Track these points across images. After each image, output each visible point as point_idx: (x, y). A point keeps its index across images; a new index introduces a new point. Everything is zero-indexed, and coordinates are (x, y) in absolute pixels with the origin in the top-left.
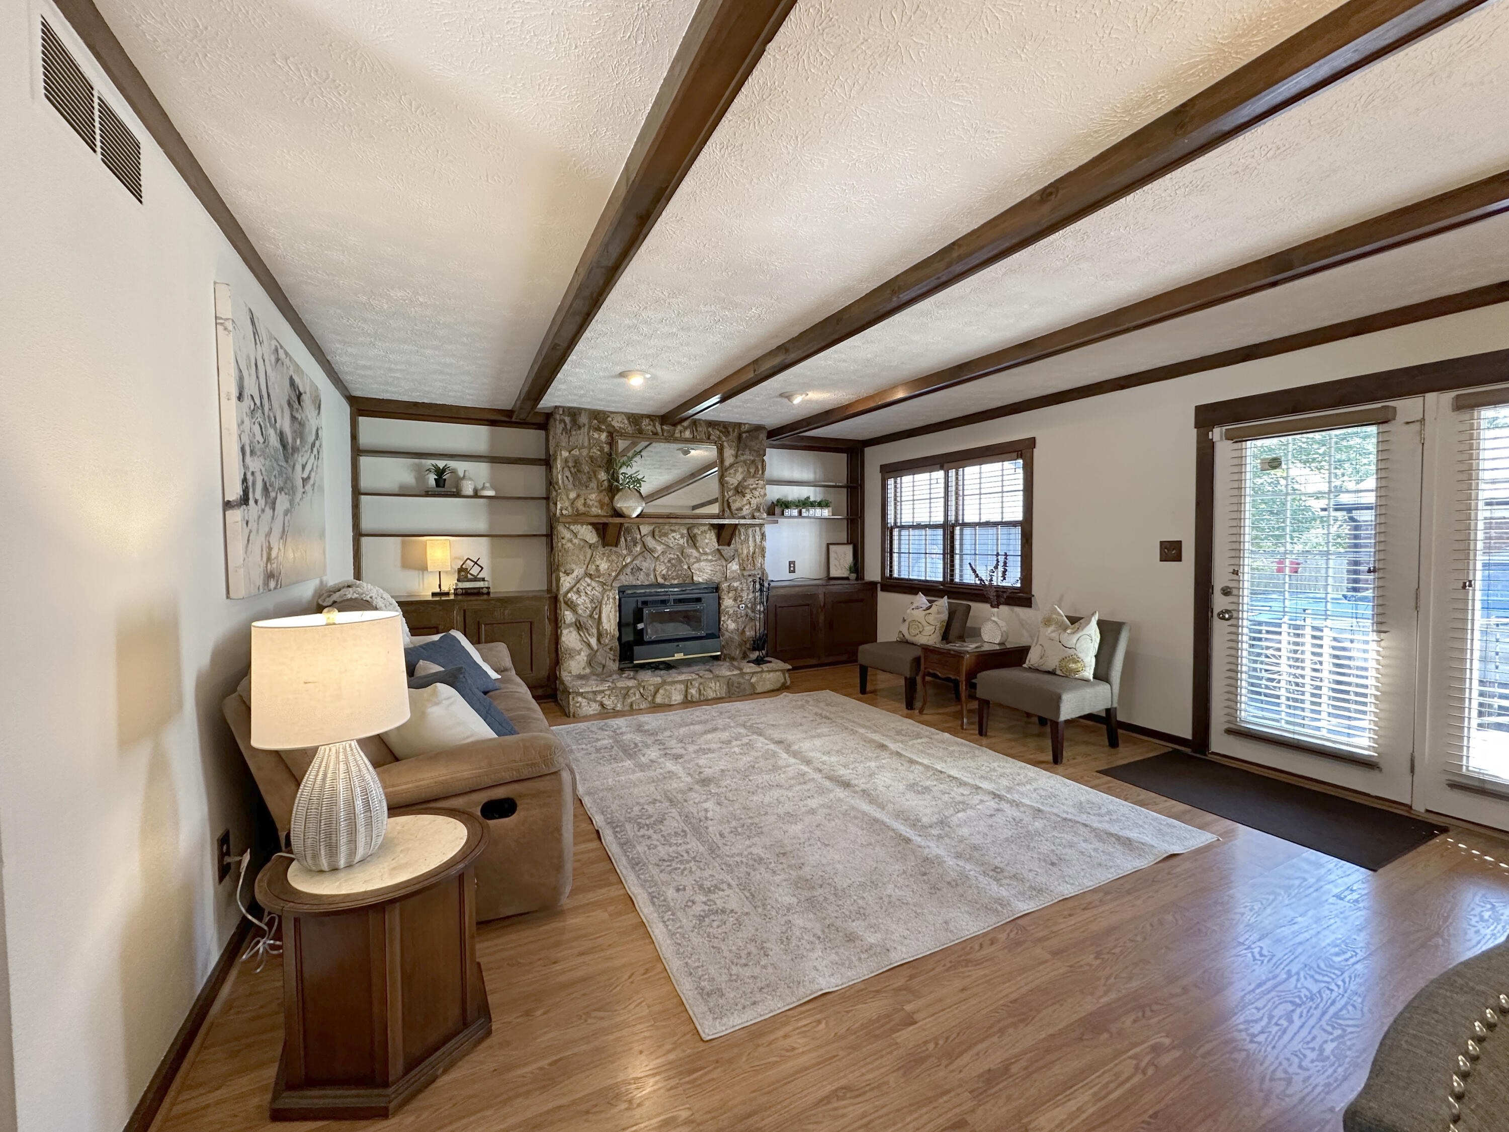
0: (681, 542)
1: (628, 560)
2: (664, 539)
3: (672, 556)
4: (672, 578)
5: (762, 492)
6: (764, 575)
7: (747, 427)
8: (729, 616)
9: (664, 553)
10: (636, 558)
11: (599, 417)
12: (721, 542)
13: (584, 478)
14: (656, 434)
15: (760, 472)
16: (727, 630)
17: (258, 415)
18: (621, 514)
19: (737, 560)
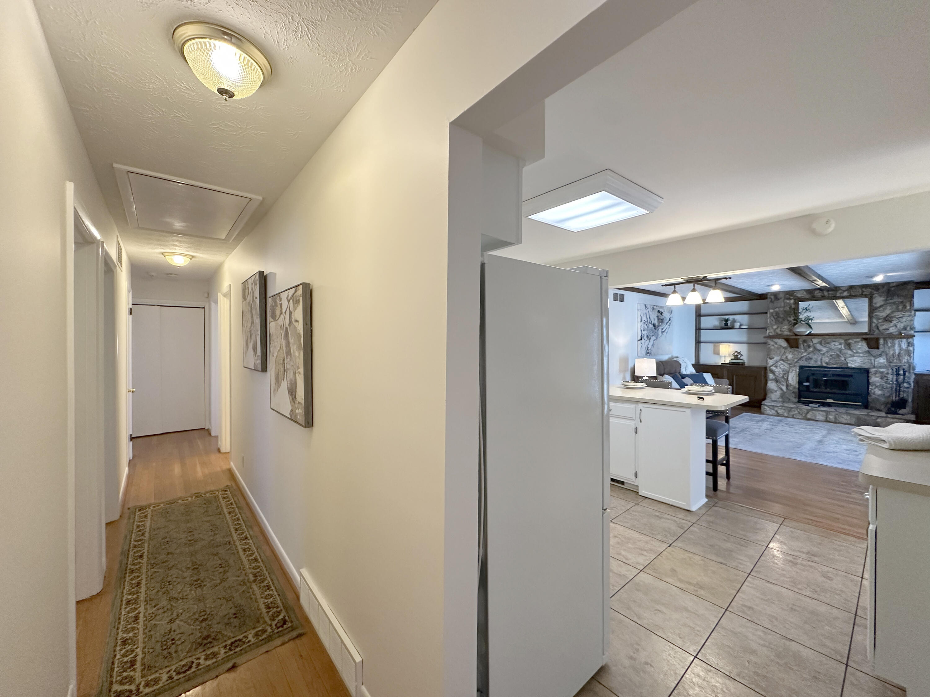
0: (839, 346)
1: (805, 354)
2: (828, 345)
3: (833, 353)
4: (833, 364)
5: (909, 319)
6: (911, 367)
7: (894, 284)
8: (876, 387)
9: (827, 352)
10: (809, 353)
11: (789, 294)
12: (870, 347)
13: (781, 320)
14: (823, 297)
15: (908, 308)
16: (874, 394)
17: (646, 323)
18: (799, 334)
19: (884, 357)
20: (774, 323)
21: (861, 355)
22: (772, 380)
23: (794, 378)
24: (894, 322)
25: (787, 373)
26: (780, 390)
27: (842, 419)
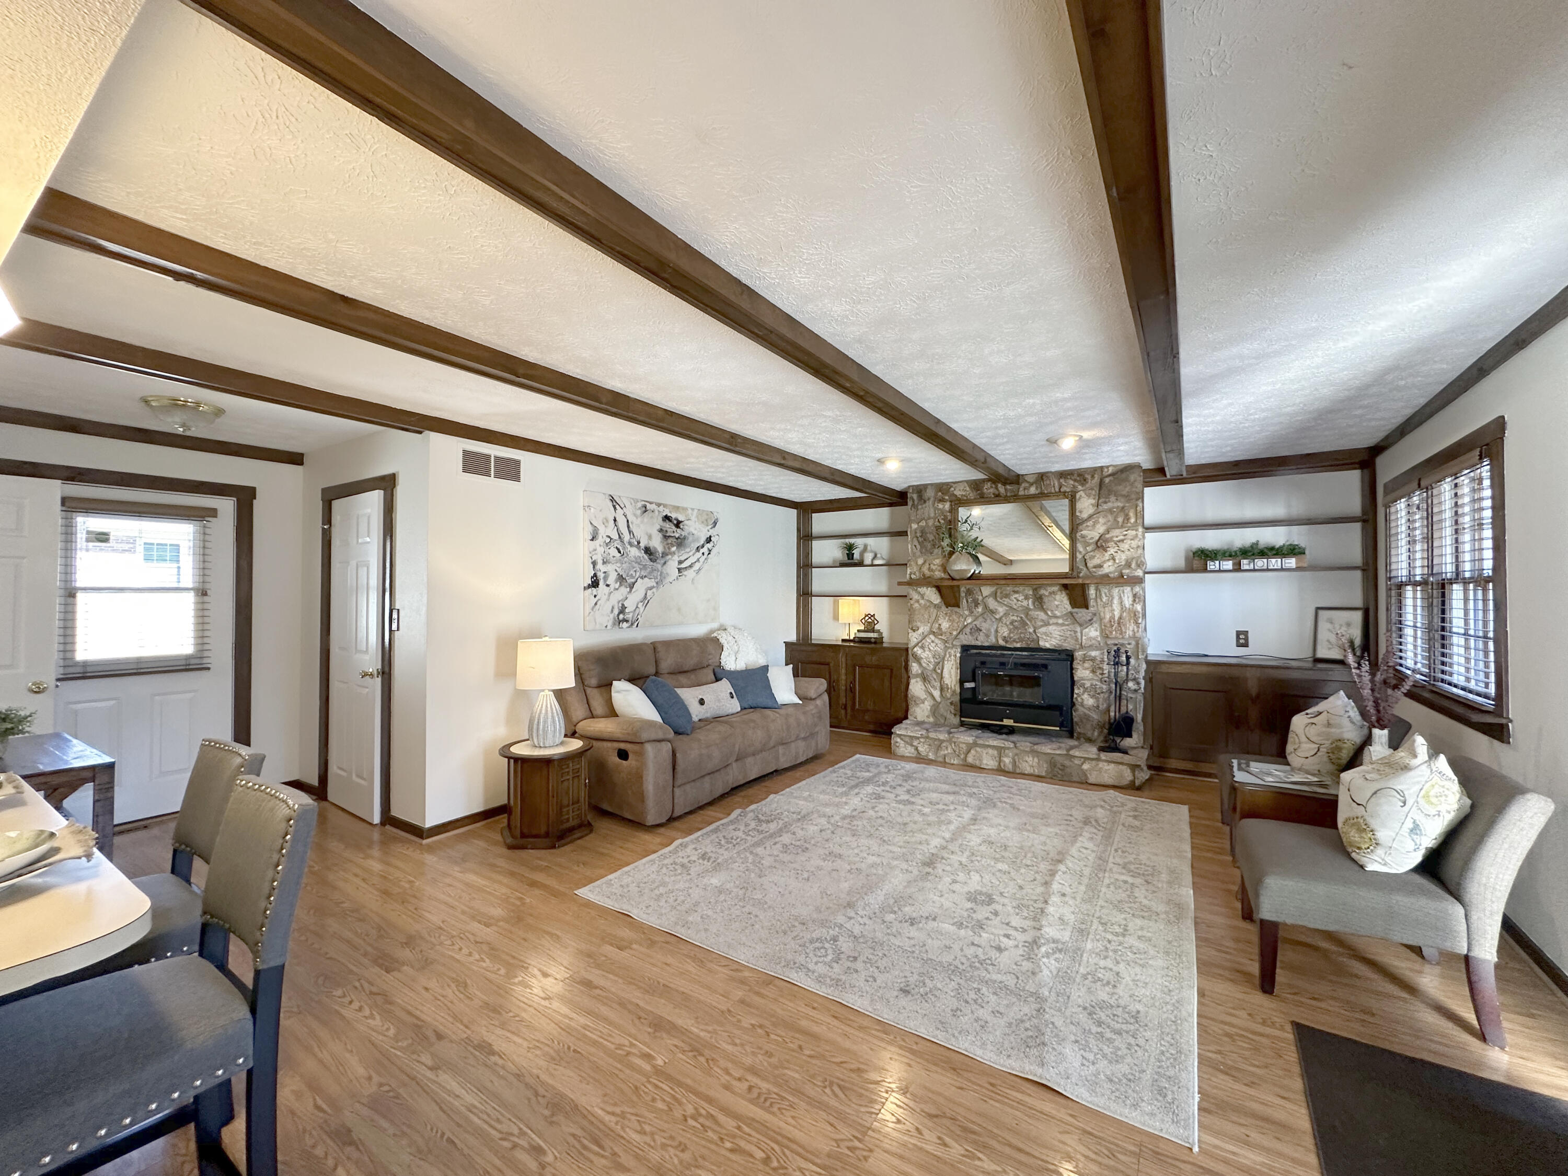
0: (1025, 603)
1: (969, 620)
2: (1006, 601)
3: (1015, 618)
4: (1014, 641)
5: (1134, 543)
6: (1139, 645)
7: (1111, 470)
8: (1086, 690)
9: (1006, 615)
10: (976, 619)
11: (943, 489)
12: (1074, 604)
13: (929, 546)
14: (998, 496)
15: (1132, 520)
16: (1082, 705)
17: (618, 544)
18: (957, 577)
19: (1096, 625)
20: (918, 553)
21: (1060, 621)
22: (917, 676)
23: (953, 672)
24: (1112, 551)
25: (940, 662)
26: (929, 698)
27: (1024, 764)
